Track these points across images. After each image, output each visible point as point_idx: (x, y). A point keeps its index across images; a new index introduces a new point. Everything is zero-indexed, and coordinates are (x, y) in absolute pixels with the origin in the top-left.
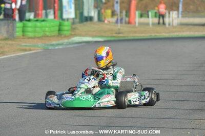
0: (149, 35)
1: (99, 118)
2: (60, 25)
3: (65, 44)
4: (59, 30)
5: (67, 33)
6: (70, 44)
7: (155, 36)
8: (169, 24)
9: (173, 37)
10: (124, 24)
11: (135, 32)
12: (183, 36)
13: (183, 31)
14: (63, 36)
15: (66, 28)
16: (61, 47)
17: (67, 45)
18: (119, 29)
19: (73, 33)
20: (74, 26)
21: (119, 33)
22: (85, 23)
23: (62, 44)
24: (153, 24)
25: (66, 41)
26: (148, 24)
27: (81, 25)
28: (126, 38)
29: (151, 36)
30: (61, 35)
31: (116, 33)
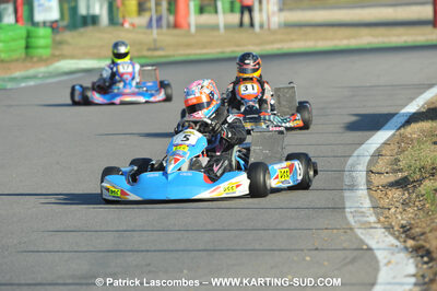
0: (219, 50)
1: (116, 234)
2: (28, 36)
3: (40, 75)
4: (27, 47)
5: (45, 53)
6: (51, 75)
7: (233, 52)
8: (261, 26)
9: (270, 52)
10: (165, 30)
11: (188, 46)
12: (292, 51)
13: (292, 40)
14: (35, 59)
15: (41, 42)
16: (32, 83)
17: (44, 77)
18: (155, 41)
19: (57, 53)
20: (58, 38)
21: (156, 49)
22: (82, 30)
23: (34, 77)
24: (228, 27)
25: (42, 69)
26: (215, 27)
27: (75, 33)
28: (172, 59)
29: (222, 53)
30: (32, 58)
31: (149, 49)
